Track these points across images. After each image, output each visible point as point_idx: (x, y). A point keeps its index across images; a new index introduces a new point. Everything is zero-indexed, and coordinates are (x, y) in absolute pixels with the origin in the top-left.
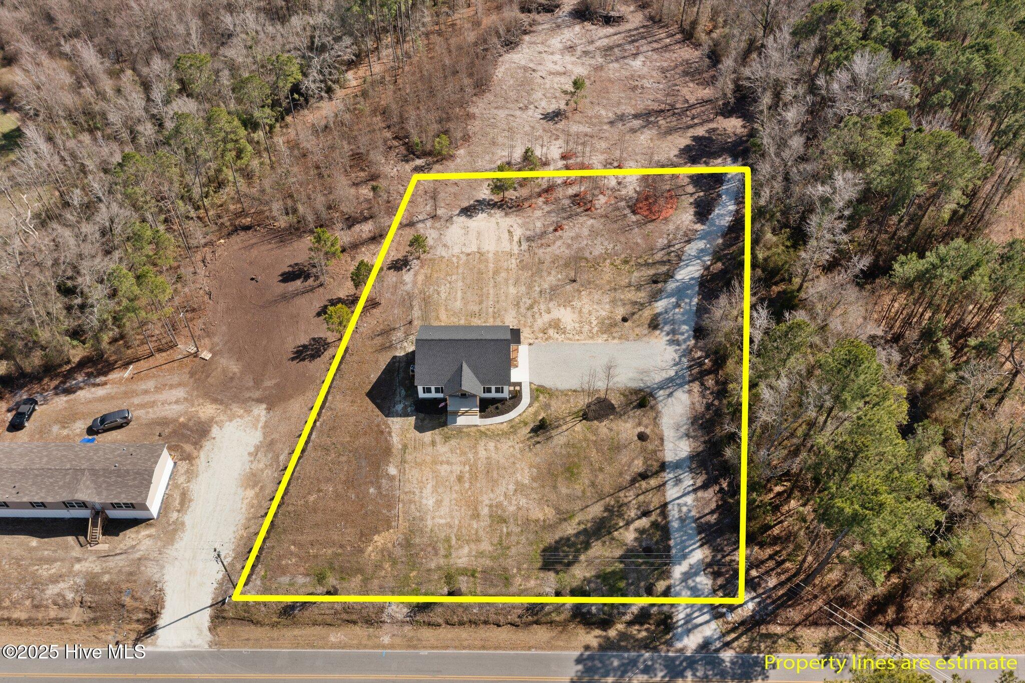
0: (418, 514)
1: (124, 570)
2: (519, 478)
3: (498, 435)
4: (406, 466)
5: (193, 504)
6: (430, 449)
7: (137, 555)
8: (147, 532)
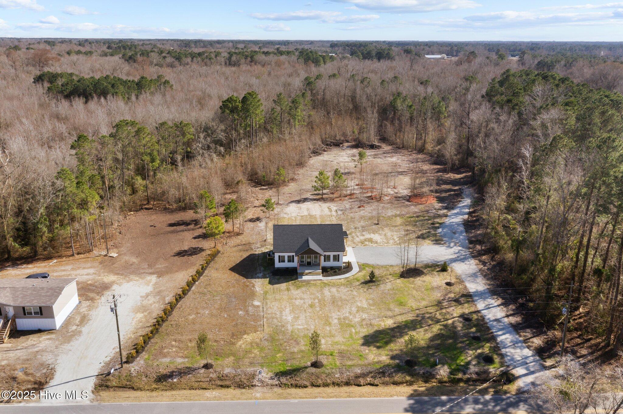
0: (280, 324)
1: (21, 358)
2: (359, 305)
3: (338, 285)
4: (268, 301)
5: (90, 322)
6: (286, 292)
7: (36, 349)
8: (48, 337)
